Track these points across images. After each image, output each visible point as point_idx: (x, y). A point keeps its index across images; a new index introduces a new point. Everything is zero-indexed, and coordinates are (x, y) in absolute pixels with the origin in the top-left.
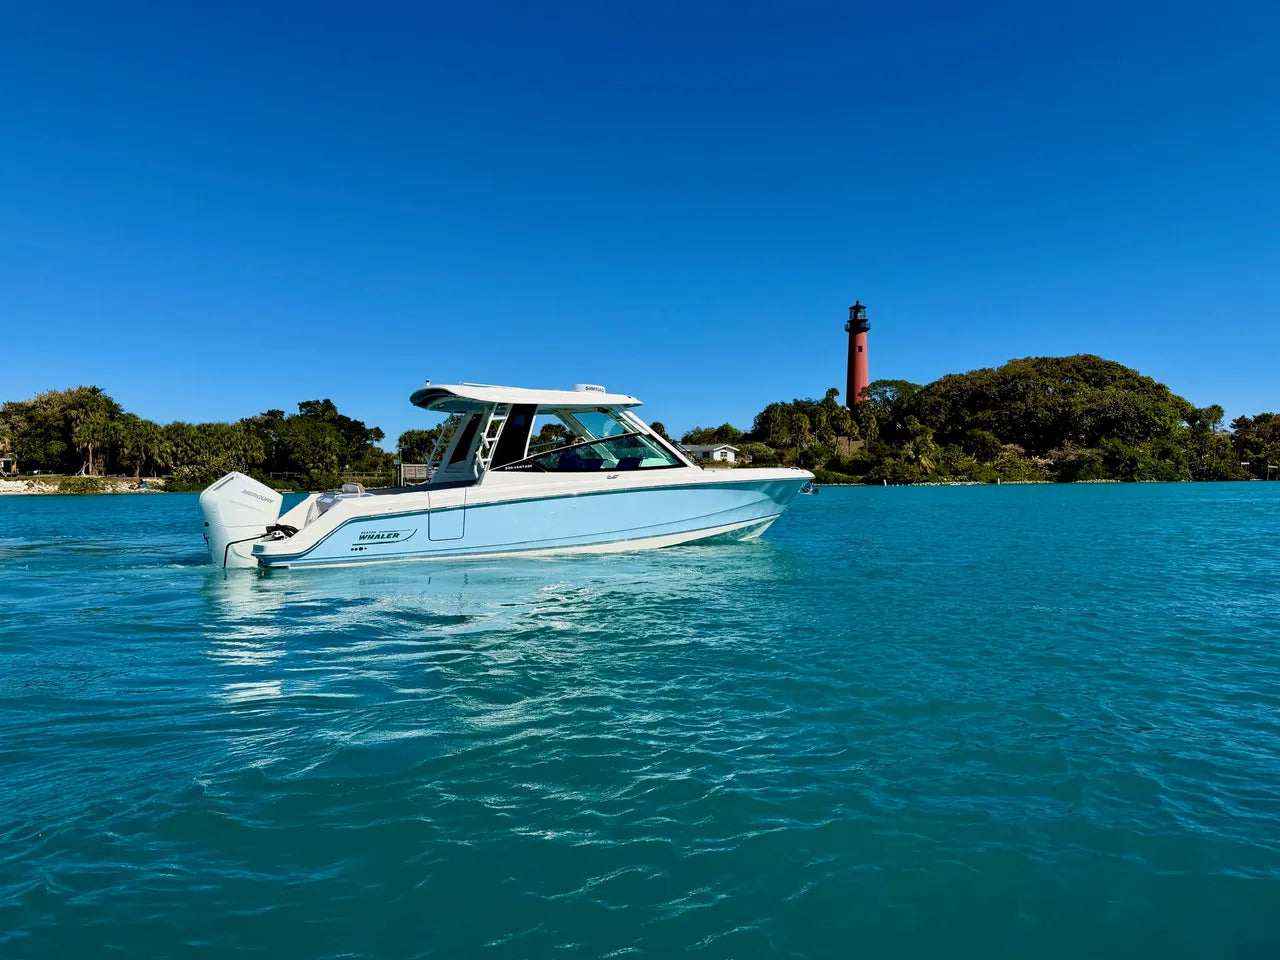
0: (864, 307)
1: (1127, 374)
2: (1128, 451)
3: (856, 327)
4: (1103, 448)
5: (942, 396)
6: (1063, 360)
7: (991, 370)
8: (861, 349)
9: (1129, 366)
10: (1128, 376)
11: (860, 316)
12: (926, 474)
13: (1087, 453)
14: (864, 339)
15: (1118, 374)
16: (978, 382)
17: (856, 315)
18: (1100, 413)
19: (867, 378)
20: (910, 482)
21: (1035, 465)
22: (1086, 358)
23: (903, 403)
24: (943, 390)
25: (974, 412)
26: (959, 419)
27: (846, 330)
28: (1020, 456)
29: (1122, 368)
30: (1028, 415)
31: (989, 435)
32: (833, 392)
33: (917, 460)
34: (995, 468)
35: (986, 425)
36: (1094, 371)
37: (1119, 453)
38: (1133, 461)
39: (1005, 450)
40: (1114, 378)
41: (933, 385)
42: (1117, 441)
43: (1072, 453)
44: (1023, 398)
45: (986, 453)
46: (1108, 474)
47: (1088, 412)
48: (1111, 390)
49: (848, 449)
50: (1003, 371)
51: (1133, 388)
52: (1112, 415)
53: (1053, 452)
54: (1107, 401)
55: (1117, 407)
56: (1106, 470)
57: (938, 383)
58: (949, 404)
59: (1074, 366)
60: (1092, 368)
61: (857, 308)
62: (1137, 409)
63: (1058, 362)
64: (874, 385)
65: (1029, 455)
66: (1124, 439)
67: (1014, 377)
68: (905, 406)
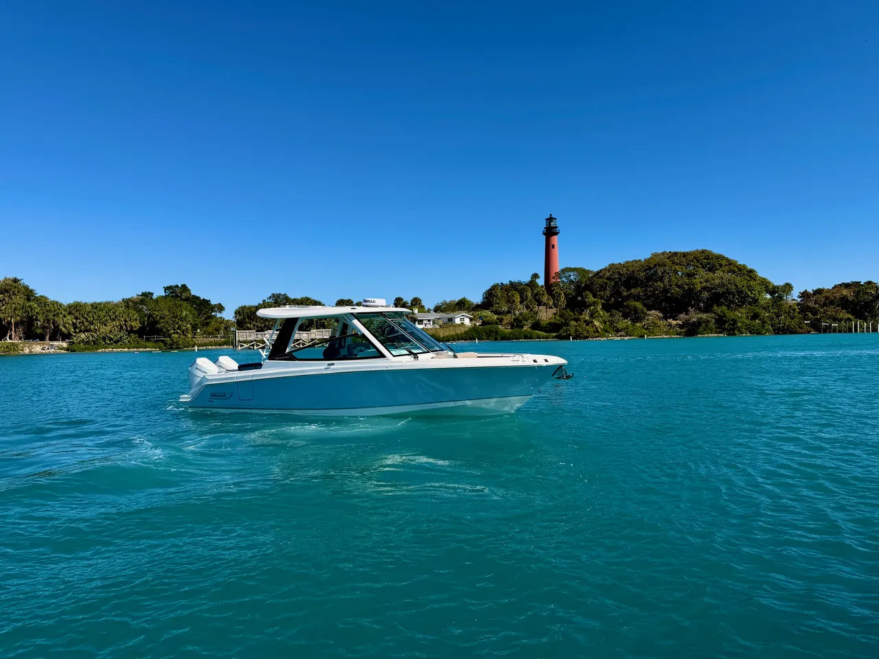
0: (555, 219)
1: (730, 263)
2: (730, 315)
3: (550, 232)
4: (715, 313)
5: (608, 279)
6: (688, 254)
7: (639, 261)
8: (553, 246)
9: (731, 258)
10: (730, 264)
11: (553, 224)
12: (598, 332)
13: (704, 316)
14: (555, 240)
15: (724, 263)
16: (631, 269)
17: (550, 224)
18: (712, 289)
19: (558, 266)
20: (587, 337)
21: (670, 325)
22: (703, 252)
23: (582, 283)
24: (608, 274)
25: (629, 289)
26: (619, 294)
27: (544, 234)
28: (660, 318)
29: (727, 259)
30: (665, 291)
31: (639, 305)
32: (536, 276)
33: (592, 322)
34: (643, 327)
35: (637, 298)
36: (709, 261)
37: (725, 316)
38: (735, 322)
39: (650, 315)
40: (721, 265)
41: (601, 271)
42: (724, 308)
43: (694, 316)
44: (661, 279)
45: (637, 317)
46: (718, 330)
47: (704, 289)
48: (719, 273)
49: (546, 315)
50: (647, 261)
51: (734, 272)
52: (720, 290)
53: (682, 316)
54: (717, 282)
55: (723, 285)
56: (717, 328)
57: (605, 269)
58: (612, 283)
59: (695, 258)
60: (707, 259)
61: (550, 219)
62: (737, 286)
63: (685, 255)
64: (563, 271)
65: (665, 318)
66: (729, 307)
67: (655, 266)
68: (583, 285)
